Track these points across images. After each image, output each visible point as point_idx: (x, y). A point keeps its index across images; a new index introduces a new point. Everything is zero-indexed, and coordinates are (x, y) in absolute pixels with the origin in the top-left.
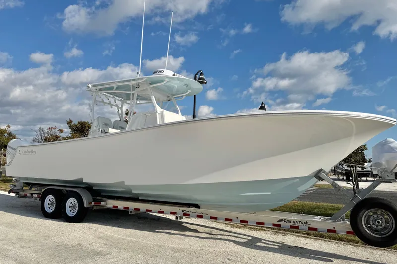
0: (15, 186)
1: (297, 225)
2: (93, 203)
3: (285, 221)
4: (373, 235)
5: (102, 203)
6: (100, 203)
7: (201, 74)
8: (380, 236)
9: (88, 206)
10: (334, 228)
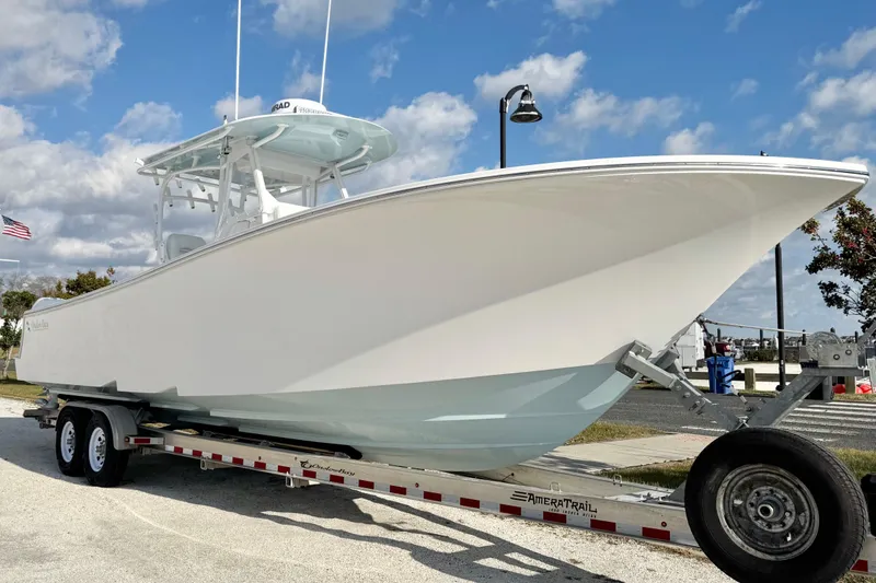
0: (47, 402)
1: (561, 510)
2: (132, 440)
3: (532, 497)
4: (752, 551)
5: (154, 441)
6: (149, 441)
7: (526, 94)
8: (772, 558)
9: (124, 448)
10: (664, 524)
